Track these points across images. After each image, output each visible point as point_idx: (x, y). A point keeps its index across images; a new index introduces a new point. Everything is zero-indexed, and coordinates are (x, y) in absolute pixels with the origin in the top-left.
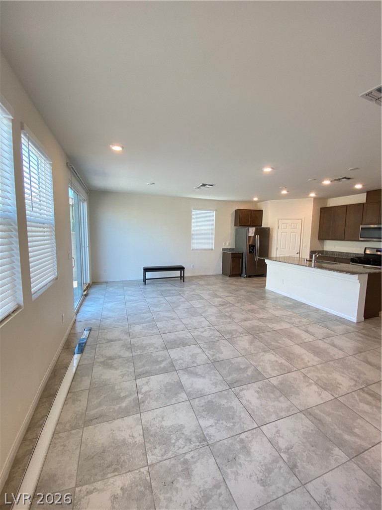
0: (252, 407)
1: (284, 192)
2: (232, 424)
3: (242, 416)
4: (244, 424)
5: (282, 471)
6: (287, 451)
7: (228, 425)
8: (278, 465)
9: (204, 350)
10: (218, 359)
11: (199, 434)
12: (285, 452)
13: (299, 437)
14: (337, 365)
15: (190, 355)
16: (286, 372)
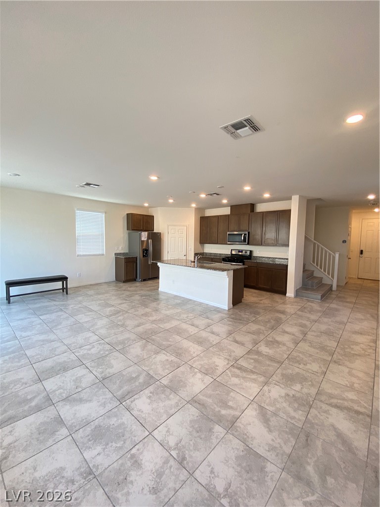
0: (144, 416)
1: (171, 201)
2: (122, 443)
3: (133, 430)
4: (135, 437)
5: (172, 470)
6: (177, 447)
7: (118, 445)
8: (169, 465)
9: (91, 369)
10: (108, 375)
11: (82, 470)
12: (175, 449)
13: (187, 428)
14: (215, 349)
15: (74, 380)
16: (176, 367)
